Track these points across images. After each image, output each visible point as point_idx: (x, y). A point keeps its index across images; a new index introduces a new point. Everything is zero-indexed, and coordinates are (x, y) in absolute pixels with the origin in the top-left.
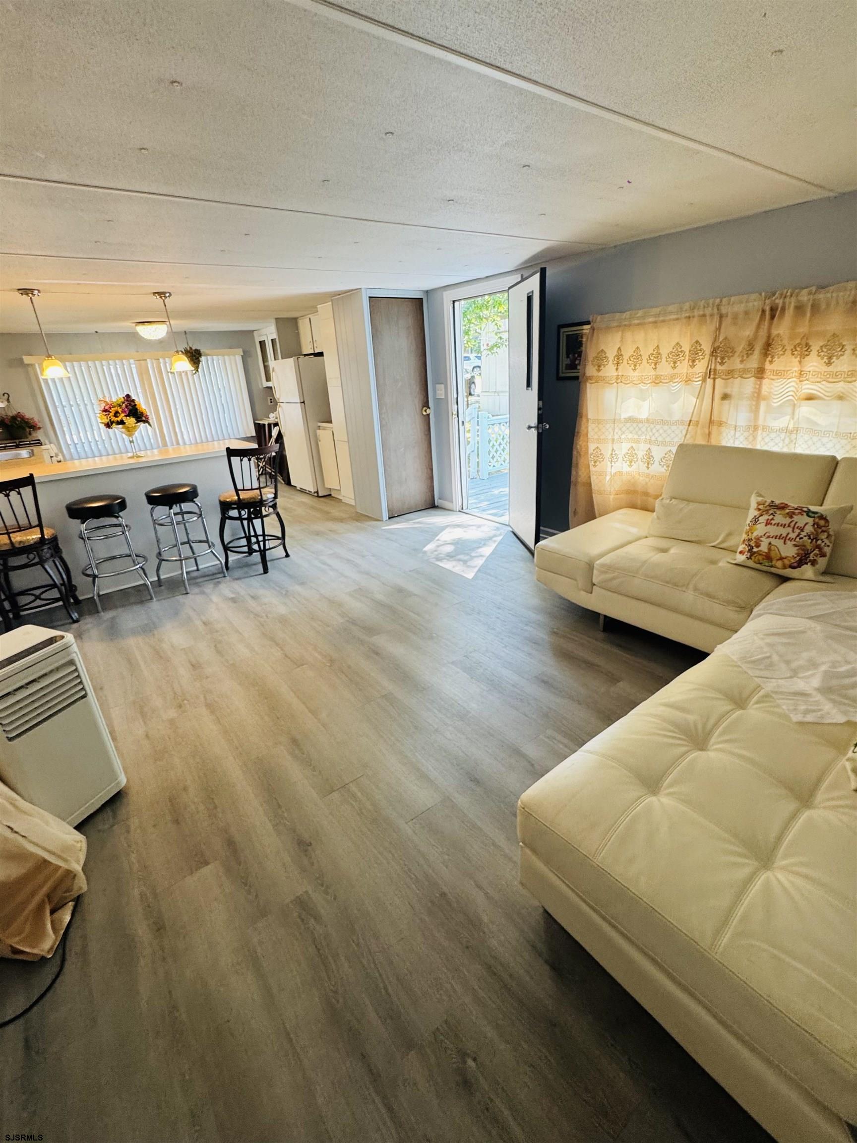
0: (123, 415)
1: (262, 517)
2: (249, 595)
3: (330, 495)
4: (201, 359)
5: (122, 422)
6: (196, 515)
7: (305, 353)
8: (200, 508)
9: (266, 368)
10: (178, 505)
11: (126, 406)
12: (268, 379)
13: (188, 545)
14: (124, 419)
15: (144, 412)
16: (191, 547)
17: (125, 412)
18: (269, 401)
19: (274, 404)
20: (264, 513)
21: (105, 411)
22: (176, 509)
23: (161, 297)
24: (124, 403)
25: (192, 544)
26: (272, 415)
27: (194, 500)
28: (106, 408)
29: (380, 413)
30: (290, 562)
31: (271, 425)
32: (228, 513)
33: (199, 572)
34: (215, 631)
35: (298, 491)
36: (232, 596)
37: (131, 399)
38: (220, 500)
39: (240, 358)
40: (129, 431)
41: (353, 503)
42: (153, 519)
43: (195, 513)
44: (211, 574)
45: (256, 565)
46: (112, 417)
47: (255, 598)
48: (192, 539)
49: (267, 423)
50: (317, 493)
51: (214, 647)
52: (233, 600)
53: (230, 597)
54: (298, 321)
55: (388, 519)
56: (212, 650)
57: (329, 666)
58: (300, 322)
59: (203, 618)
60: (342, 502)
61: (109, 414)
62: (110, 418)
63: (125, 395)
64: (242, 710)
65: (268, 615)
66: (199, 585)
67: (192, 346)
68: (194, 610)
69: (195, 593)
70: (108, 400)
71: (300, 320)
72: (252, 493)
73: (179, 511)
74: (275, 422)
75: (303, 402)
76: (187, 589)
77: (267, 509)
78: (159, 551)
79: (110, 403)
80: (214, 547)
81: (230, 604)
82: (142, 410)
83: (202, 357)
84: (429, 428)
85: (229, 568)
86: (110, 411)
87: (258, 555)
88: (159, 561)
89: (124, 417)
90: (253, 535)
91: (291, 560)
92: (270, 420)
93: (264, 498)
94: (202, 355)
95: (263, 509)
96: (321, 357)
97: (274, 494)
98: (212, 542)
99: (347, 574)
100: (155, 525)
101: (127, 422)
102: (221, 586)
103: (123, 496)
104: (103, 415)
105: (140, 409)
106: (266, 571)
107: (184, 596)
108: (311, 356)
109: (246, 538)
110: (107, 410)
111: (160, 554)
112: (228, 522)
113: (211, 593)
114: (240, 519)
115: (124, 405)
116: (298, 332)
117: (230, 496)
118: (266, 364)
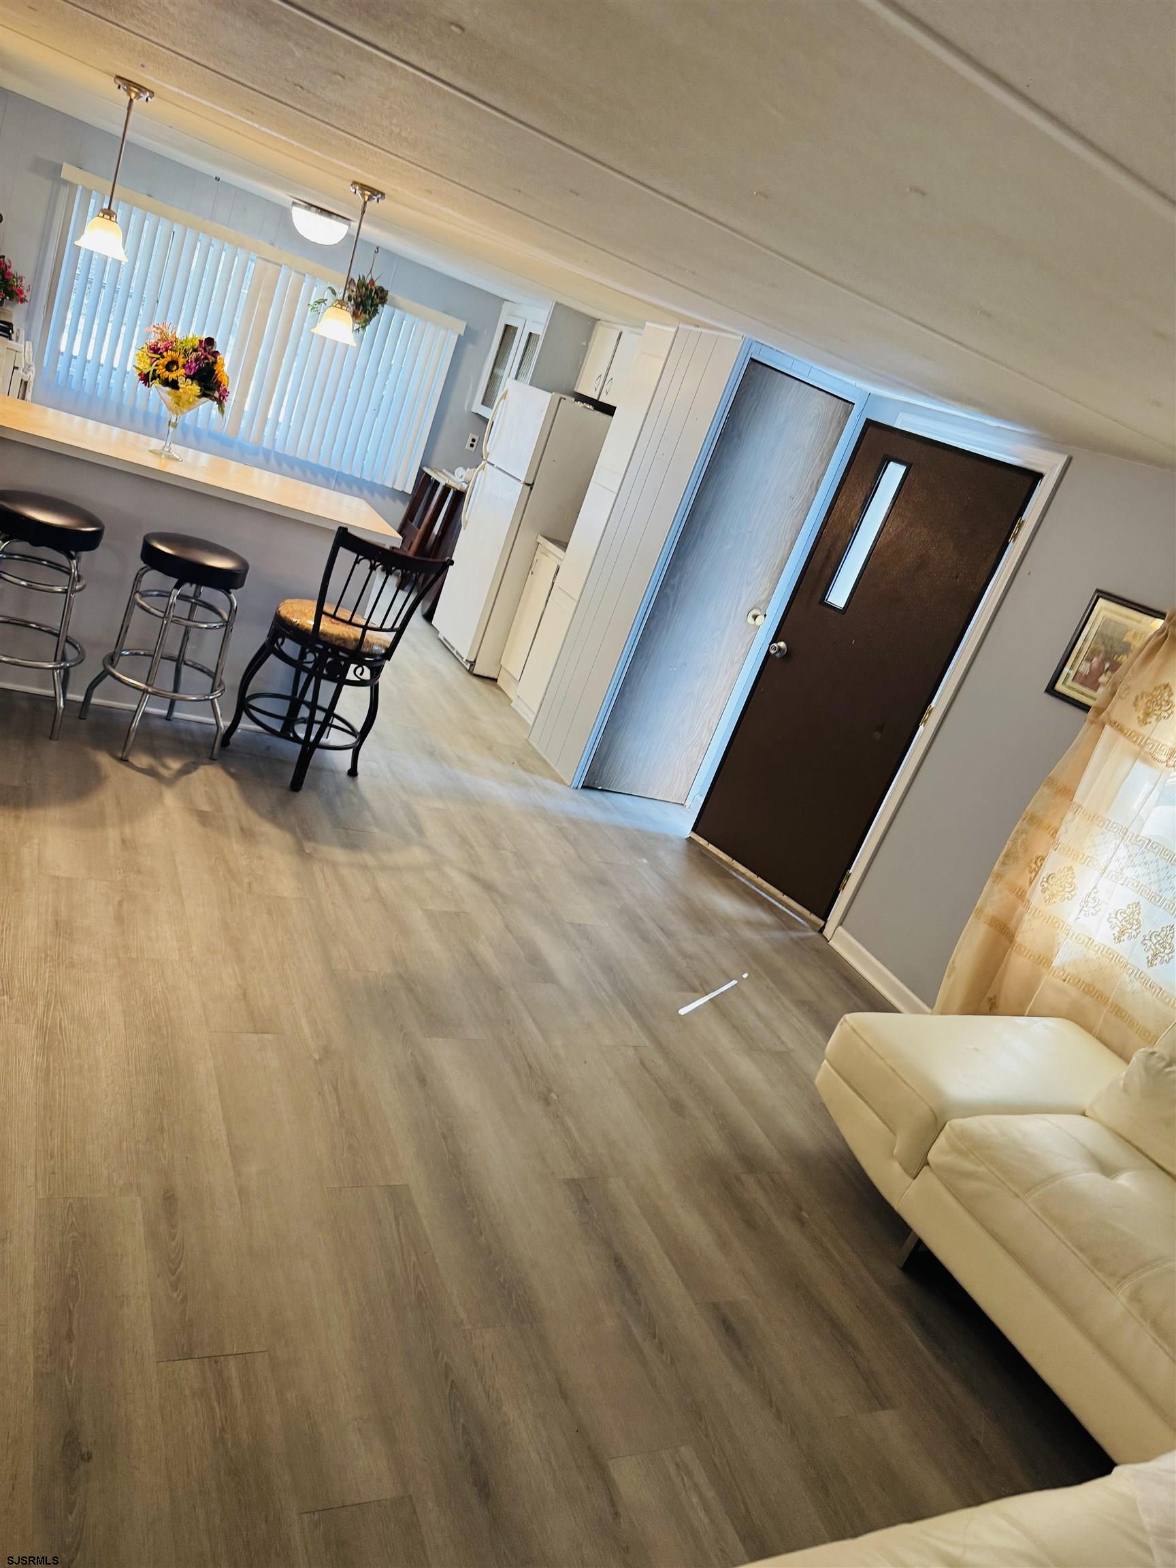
0: (182, 371)
1: (342, 682)
2: (239, 821)
3: (496, 680)
4: (380, 308)
5: (174, 385)
6: (219, 619)
7: (581, 389)
8: (233, 610)
9: (493, 379)
10: (196, 585)
11: (197, 360)
12: (487, 401)
13: (175, 664)
15: (224, 382)
16: (178, 672)
17: (190, 368)
18: (470, 442)
19: (474, 455)
20: (350, 676)
21: (155, 350)
22: (189, 589)
23: (363, 195)
24: (195, 350)
25: (184, 668)
26: (460, 471)
27: (231, 590)
28: (159, 346)
29: (665, 581)
30: (351, 787)
31: (450, 489)
32: (282, 643)
33: (168, 724)
34: (135, 868)
35: (439, 641)
36: (206, 808)
37: (212, 348)
38: (279, 612)
39: (454, 339)
40: (178, 404)
41: (530, 719)
42: (135, 590)
43: (220, 614)
44: (189, 738)
45: (284, 762)
46: (161, 367)
47: (247, 834)
48: (187, 657)
49: (444, 484)
50: (471, 665)
51: (117, 903)
52: (204, 818)
53: (200, 809)
54: (596, 326)
55: (580, 786)
56: (111, 908)
57: (316, 1061)
58: (600, 330)
59: (128, 830)
60: (511, 706)
61: (158, 359)
62: (157, 365)
63: (204, 337)
64: (103, 1074)
65: (254, 884)
66: (153, 752)
67: (375, 280)
68: (118, 803)
69: (139, 766)
70: (170, 331)
71: (600, 327)
72: (347, 629)
73: (192, 595)
74: (459, 489)
75: (531, 486)
76: (128, 749)
77: (359, 670)
78: (115, 652)
79: (171, 339)
80: (220, 694)
81: (194, 823)
82: (221, 375)
83: (385, 306)
84: (745, 653)
85: (229, 747)
86: (165, 354)
87: (299, 747)
88: (103, 672)
89: (183, 376)
90: (309, 702)
91: (356, 785)
92: (452, 480)
93: (365, 649)
94: (388, 302)
95: (353, 667)
96: (607, 416)
97: (387, 649)
98: (221, 683)
99: (447, 869)
100: (132, 603)
101: (182, 388)
102: (194, 775)
103: (104, 522)
104: (147, 355)
105: (219, 375)
106: (297, 785)
107: (114, 762)
108: (588, 406)
109: (288, 702)
110: (159, 349)
111: (112, 660)
112: (272, 659)
113: (170, 782)
114: (297, 665)
115: (194, 354)
116: (587, 345)
117: (302, 614)
118: (498, 371)
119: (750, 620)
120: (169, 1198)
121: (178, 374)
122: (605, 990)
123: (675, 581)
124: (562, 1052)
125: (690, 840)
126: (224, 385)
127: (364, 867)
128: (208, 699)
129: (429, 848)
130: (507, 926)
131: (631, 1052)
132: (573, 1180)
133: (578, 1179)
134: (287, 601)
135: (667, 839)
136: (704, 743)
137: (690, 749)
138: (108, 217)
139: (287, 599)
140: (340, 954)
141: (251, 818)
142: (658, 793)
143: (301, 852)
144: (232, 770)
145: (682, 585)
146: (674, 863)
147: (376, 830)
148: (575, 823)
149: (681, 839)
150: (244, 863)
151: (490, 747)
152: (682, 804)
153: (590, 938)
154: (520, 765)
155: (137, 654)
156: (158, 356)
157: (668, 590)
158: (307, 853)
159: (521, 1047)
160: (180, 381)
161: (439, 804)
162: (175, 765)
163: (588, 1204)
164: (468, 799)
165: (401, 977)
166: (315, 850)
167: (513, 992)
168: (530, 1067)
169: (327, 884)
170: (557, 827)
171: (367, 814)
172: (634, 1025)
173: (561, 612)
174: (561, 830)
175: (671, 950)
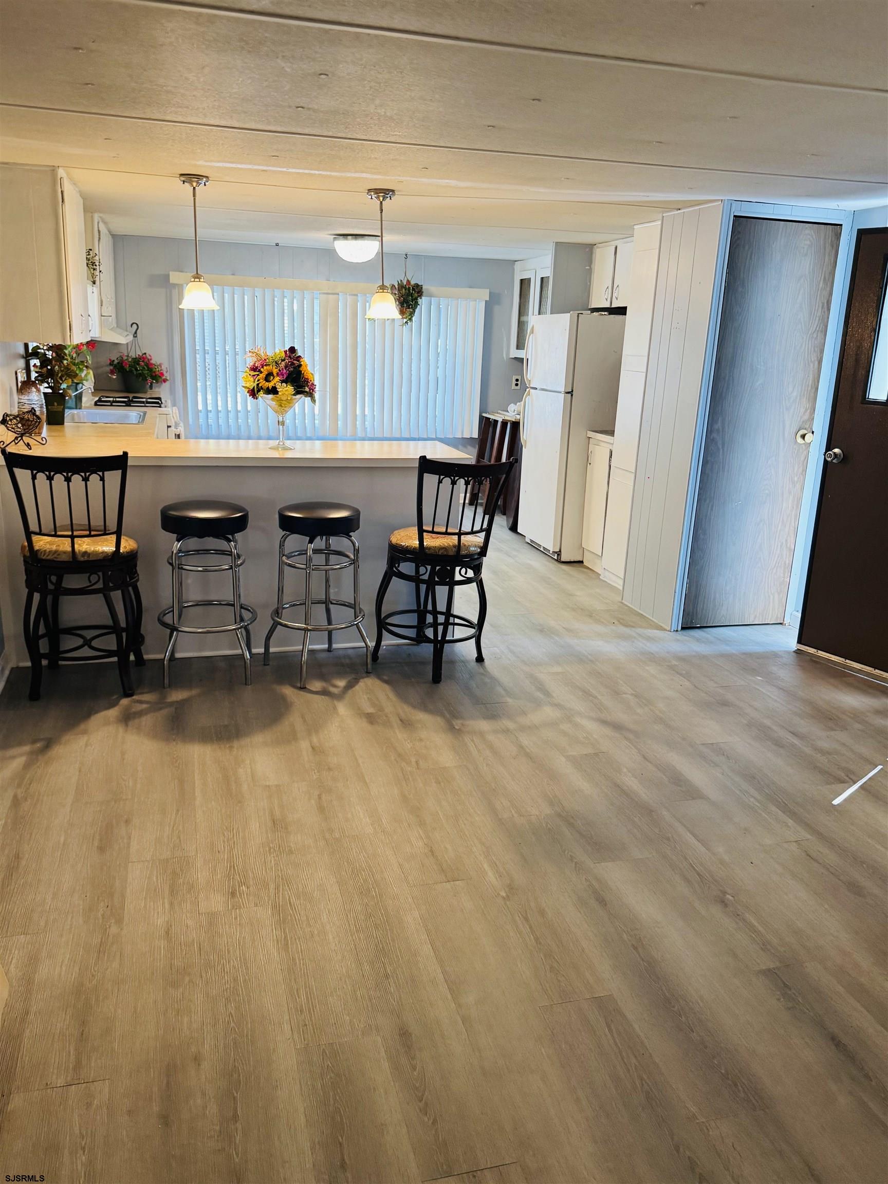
0: (277, 379)
1: (452, 584)
2: (398, 715)
3: (582, 562)
4: (420, 301)
5: (273, 391)
6: (348, 560)
7: (595, 304)
8: (356, 551)
9: (521, 325)
10: (324, 537)
11: (286, 367)
12: (520, 345)
13: (324, 605)
14: (278, 386)
15: (310, 377)
16: (328, 611)
17: (283, 375)
18: (514, 382)
19: (520, 387)
20: (458, 577)
21: (254, 369)
22: (319, 542)
23: (378, 198)
24: (283, 360)
25: (331, 606)
26: (512, 407)
27: (351, 534)
28: (256, 365)
29: (709, 429)
30: (481, 670)
31: (507, 423)
32: (398, 566)
33: (330, 654)
34: (326, 767)
35: (527, 545)
36: (371, 710)
37: (295, 355)
38: (391, 542)
39: (482, 305)
40: (281, 406)
41: (619, 584)
42: (282, 554)
43: (347, 556)
44: (347, 661)
45: (423, 663)
46: (261, 380)
47: (406, 724)
48: (332, 597)
49: (501, 420)
50: (558, 555)
51: (317, 797)
52: (371, 718)
53: (367, 712)
54: (594, 251)
55: (680, 628)
56: (313, 802)
57: (503, 898)
58: (598, 253)
59: (315, 740)
60: (600, 579)
61: (258, 375)
62: (258, 380)
63: (287, 348)
64: (331, 937)
65: (421, 761)
66: (322, 677)
67: (410, 280)
68: (305, 721)
69: (314, 690)
70: (262, 352)
71: (598, 250)
72: (445, 540)
73: (324, 547)
74: (514, 420)
75: (571, 393)
76: (303, 680)
77: (463, 570)
78: (278, 608)
79: (263, 357)
80: (362, 619)
81: (364, 724)
82: (307, 373)
83: (423, 298)
84: (803, 471)
85: (378, 661)
86: (262, 370)
87: (430, 647)
88: (274, 624)
89: (278, 382)
90: (431, 610)
91: (484, 668)
92: (508, 416)
93: (463, 552)
94: (424, 294)
95: (458, 569)
96: (621, 316)
97: (481, 548)
98: (361, 610)
99: (578, 720)
100: (281, 563)
101: (281, 391)
102: (357, 687)
103: (246, 508)
104: (250, 375)
105: (305, 373)
106: (437, 678)
107: (296, 691)
108: (603, 313)
109: (416, 614)
110: (257, 368)
111: (278, 613)
112: (395, 580)
113: (339, 697)
114: (415, 579)
115: (283, 363)
116: (591, 269)
117: (408, 538)
118: (523, 319)
119: (800, 440)
120: (404, 1034)
121: (275, 381)
122: (753, 797)
123: (718, 425)
124: (726, 858)
125: (798, 652)
126: (311, 381)
127: (506, 731)
128: (354, 625)
129: (558, 706)
130: (645, 758)
131: (794, 847)
132: (769, 970)
133: (774, 968)
134: (395, 532)
135: (775, 655)
136: (787, 562)
137: (774, 571)
138: (198, 280)
139: (395, 530)
140: (503, 806)
141: (406, 710)
142: (755, 618)
143: (451, 728)
144: (385, 678)
145: (727, 427)
146: (788, 675)
147: (509, 700)
148: (683, 659)
149: (788, 652)
150: (409, 747)
151: (590, 614)
152: (781, 624)
153: (725, 754)
154: (621, 623)
155: (294, 605)
156: (257, 373)
157: (714, 435)
158: (456, 729)
159: (686, 859)
160: (277, 387)
161: (558, 669)
162: (341, 683)
163: (790, 989)
164: (581, 659)
165: (559, 815)
166: (463, 725)
167: (665, 813)
168: (699, 874)
169: (479, 751)
170: (668, 666)
171: (500, 690)
172: (790, 822)
173: (623, 484)
174: (672, 668)
175: (808, 750)
